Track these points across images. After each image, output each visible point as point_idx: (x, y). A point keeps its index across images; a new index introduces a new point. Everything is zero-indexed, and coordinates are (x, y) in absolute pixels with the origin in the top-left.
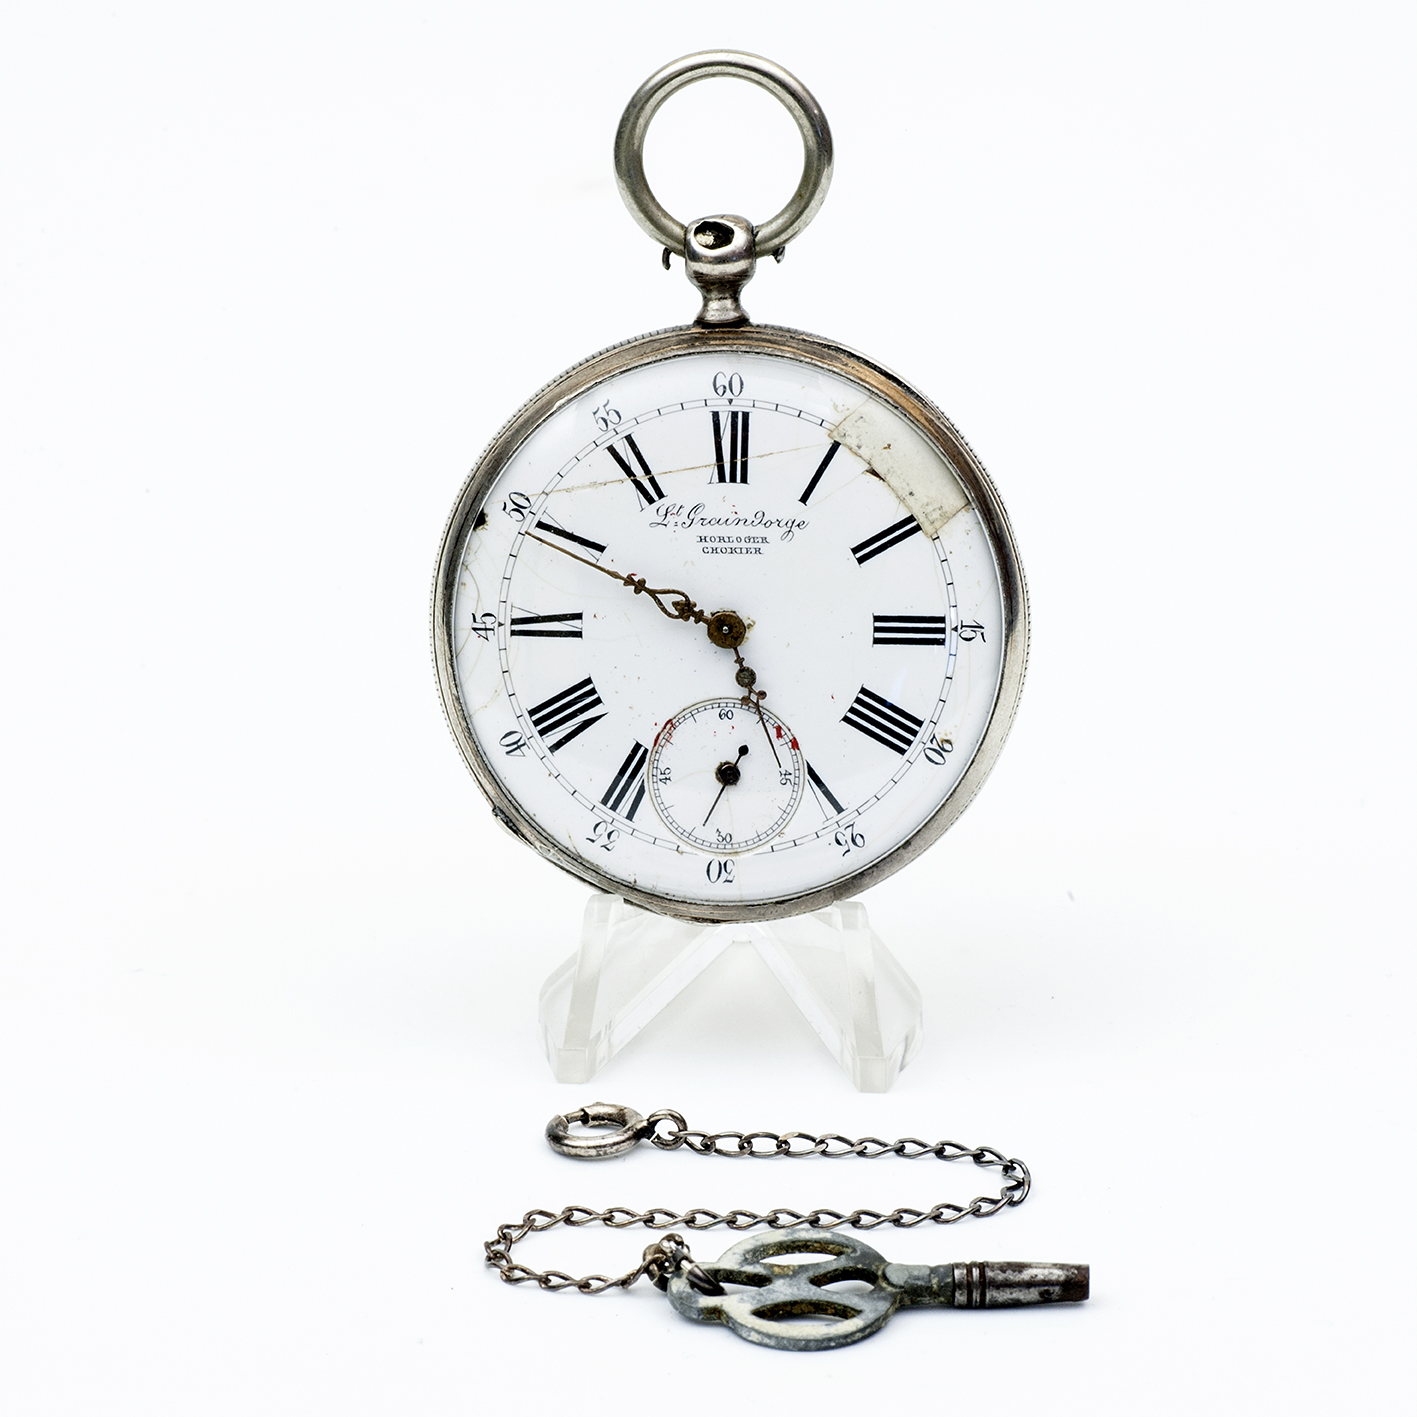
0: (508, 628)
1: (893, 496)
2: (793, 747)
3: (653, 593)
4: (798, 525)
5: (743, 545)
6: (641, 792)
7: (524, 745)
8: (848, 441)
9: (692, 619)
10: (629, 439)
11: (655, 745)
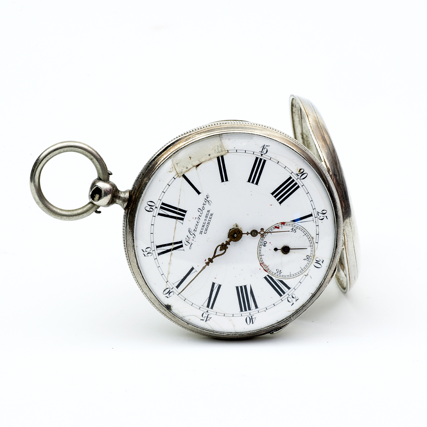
0: (209, 309)
1: (208, 162)
2: (284, 224)
3: (215, 256)
4: (207, 198)
5: (208, 219)
6: (282, 282)
7: (252, 317)
8: (184, 171)
9: (228, 246)
10: (158, 247)
11: (267, 272)
